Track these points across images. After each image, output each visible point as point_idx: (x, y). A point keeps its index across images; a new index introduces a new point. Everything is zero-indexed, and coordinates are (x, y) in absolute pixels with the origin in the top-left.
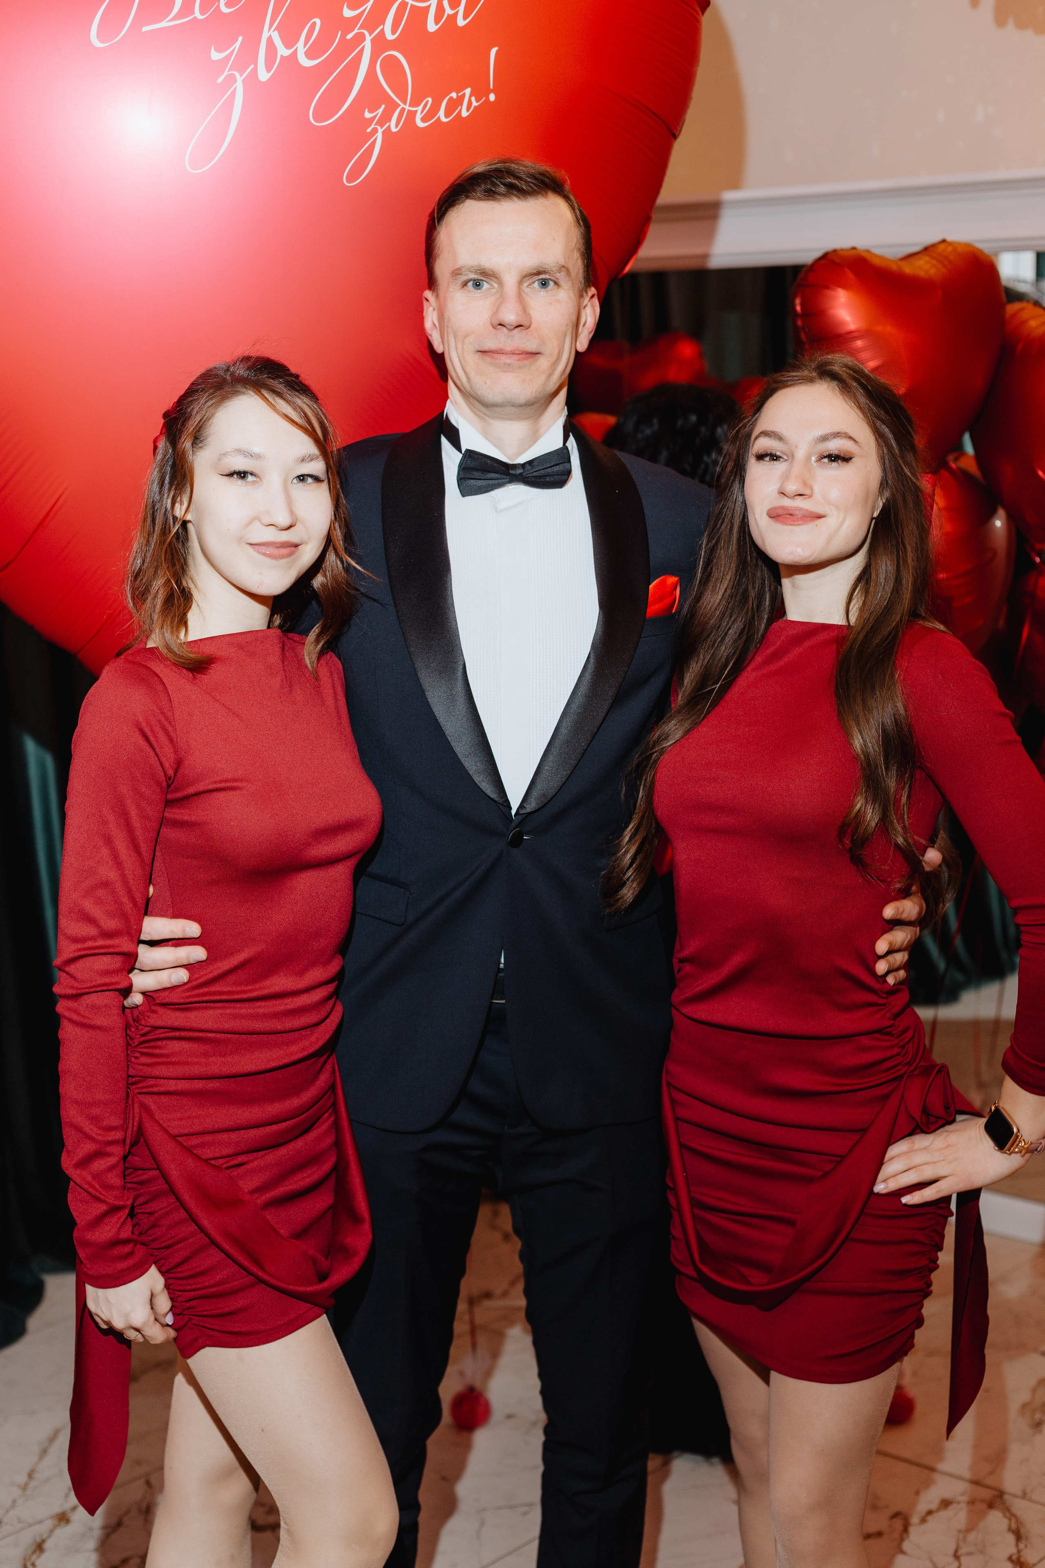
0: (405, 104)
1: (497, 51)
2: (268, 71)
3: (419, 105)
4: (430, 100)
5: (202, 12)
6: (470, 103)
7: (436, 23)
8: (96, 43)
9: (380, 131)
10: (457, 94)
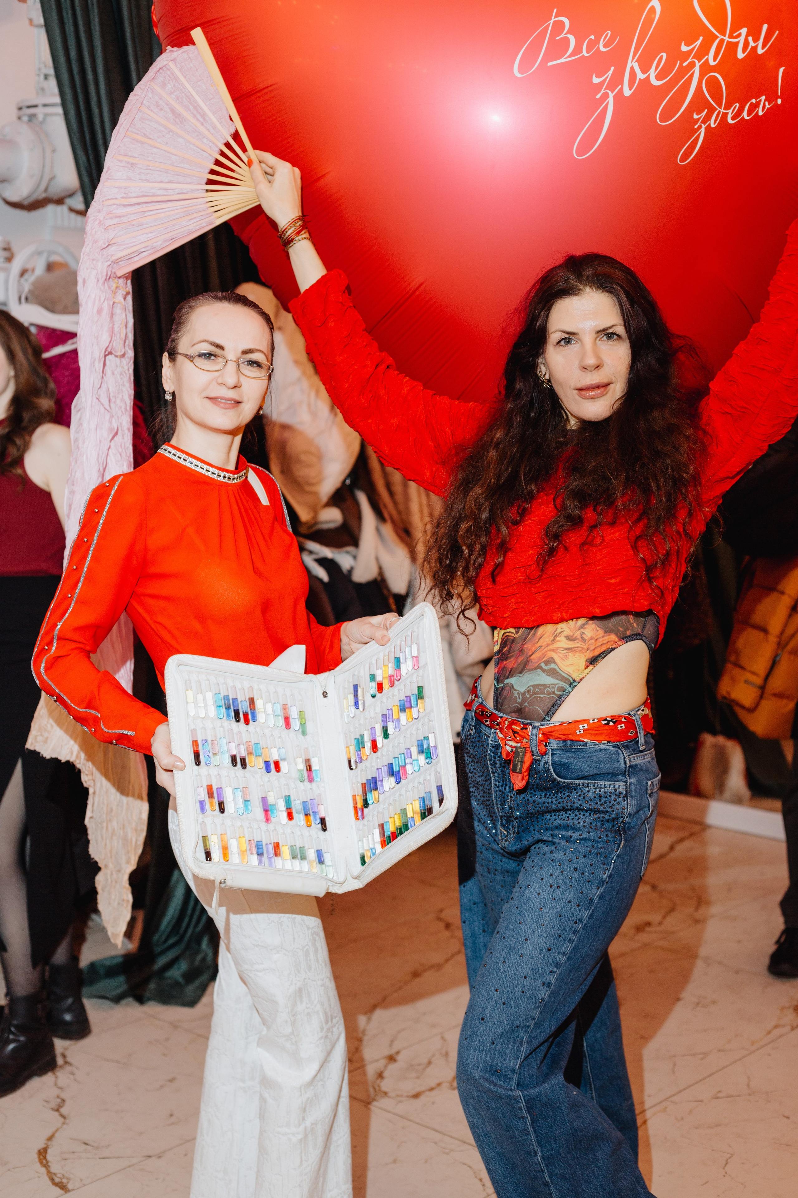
0: (721, 108)
1: (784, 70)
2: (630, 89)
3: (729, 109)
4: (738, 105)
5: (588, 52)
6: (764, 106)
7: (744, 53)
8: (517, 74)
9: (704, 127)
10: (756, 100)
